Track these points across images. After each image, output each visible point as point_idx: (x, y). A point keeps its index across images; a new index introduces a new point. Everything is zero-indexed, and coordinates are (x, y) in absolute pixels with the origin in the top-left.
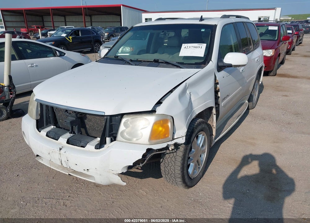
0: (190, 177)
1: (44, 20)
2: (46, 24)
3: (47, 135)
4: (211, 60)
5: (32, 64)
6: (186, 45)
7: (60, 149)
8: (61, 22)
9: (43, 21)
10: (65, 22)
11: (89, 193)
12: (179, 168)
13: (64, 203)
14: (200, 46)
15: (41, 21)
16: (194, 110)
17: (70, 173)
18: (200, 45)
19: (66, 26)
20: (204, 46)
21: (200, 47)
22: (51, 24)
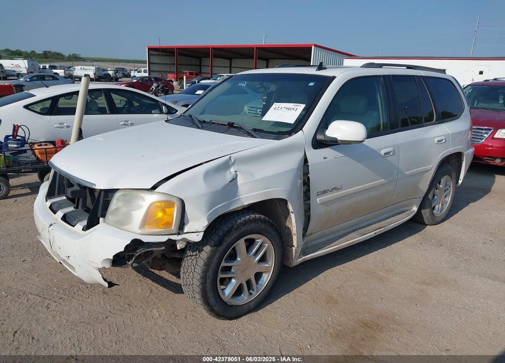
0: (225, 301)
1: (202, 64)
2: (204, 70)
3: (51, 208)
4: (301, 129)
5: (125, 121)
6: (278, 104)
7: (51, 225)
8: (225, 67)
9: (200, 65)
10: (231, 67)
11: (88, 299)
12: (199, 277)
13: (48, 304)
14: (296, 107)
15: (197, 65)
16: (239, 199)
17: (62, 262)
18: (296, 105)
19: (230, 73)
20: (301, 107)
21: (295, 109)
22: (208, 70)
